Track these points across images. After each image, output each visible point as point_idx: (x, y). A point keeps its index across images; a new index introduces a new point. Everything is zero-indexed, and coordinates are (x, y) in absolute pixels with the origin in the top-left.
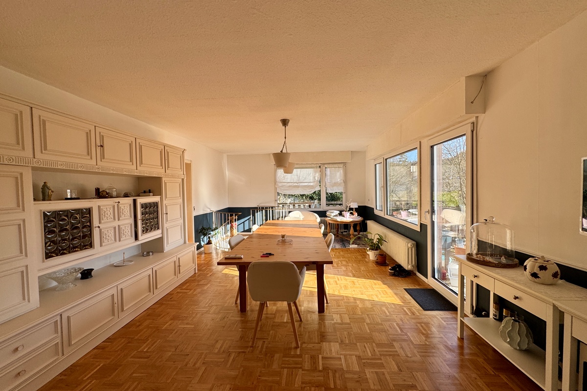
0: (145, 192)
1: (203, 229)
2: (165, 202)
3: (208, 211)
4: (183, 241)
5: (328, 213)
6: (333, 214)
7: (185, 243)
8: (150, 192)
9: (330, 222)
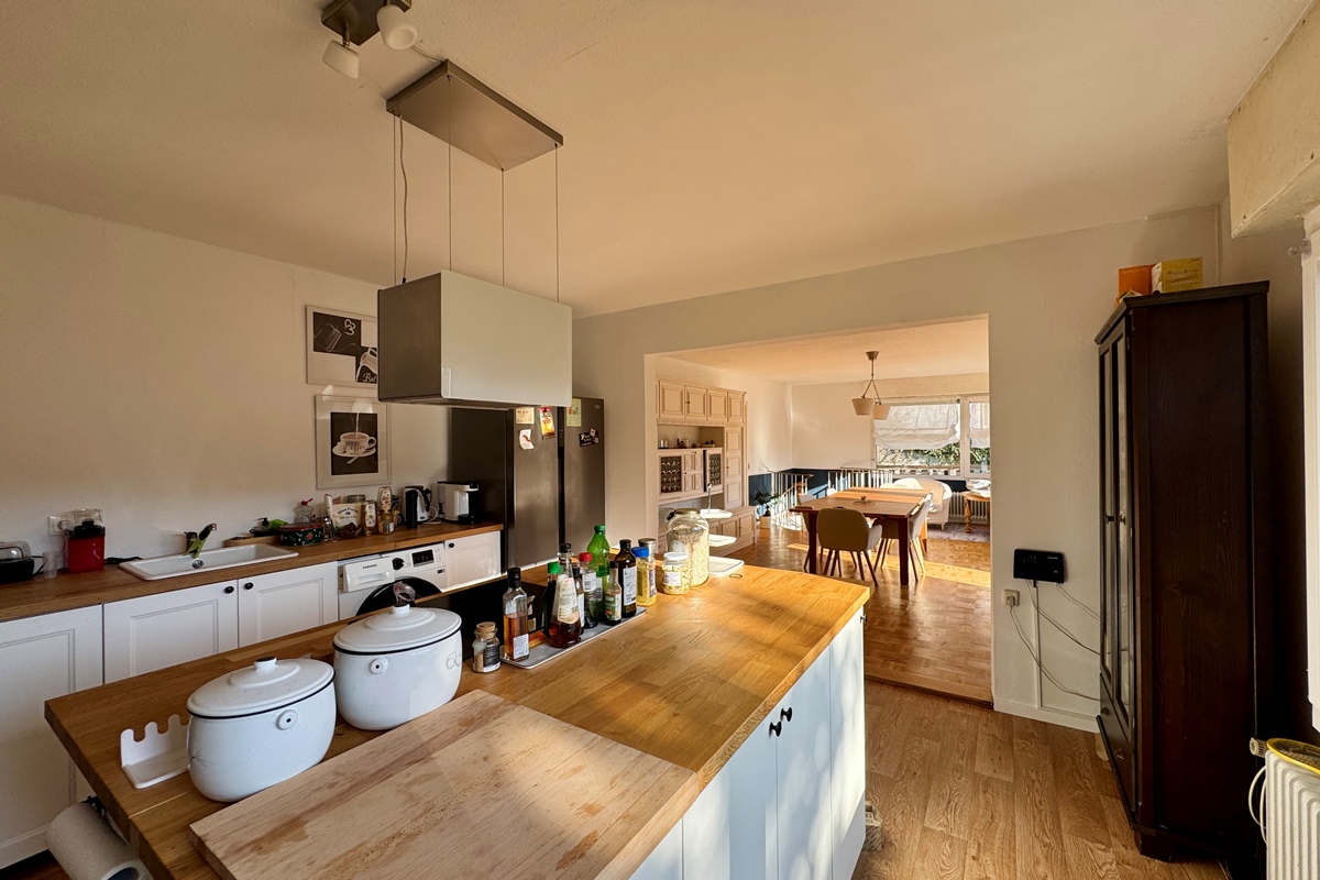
0: (707, 443)
1: (759, 494)
2: (726, 455)
3: (765, 472)
4: (740, 503)
5: (968, 484)
6: (976, 486)
7: (743, 505)
8: (712, 443)
9: (970, 498)
